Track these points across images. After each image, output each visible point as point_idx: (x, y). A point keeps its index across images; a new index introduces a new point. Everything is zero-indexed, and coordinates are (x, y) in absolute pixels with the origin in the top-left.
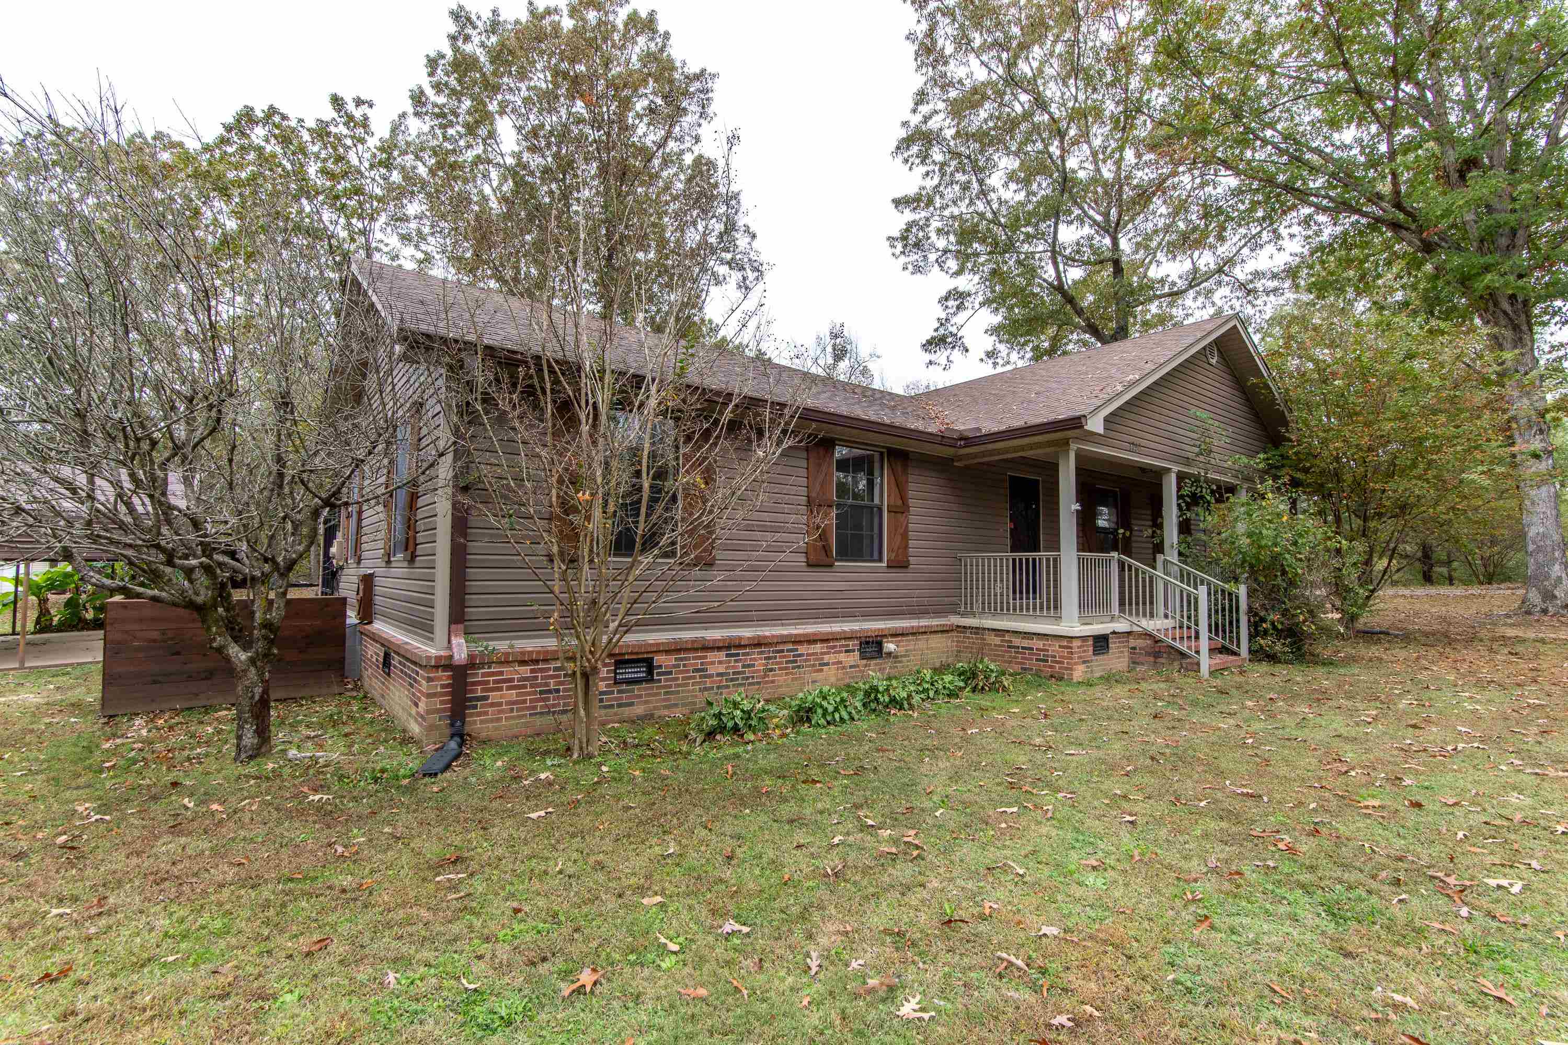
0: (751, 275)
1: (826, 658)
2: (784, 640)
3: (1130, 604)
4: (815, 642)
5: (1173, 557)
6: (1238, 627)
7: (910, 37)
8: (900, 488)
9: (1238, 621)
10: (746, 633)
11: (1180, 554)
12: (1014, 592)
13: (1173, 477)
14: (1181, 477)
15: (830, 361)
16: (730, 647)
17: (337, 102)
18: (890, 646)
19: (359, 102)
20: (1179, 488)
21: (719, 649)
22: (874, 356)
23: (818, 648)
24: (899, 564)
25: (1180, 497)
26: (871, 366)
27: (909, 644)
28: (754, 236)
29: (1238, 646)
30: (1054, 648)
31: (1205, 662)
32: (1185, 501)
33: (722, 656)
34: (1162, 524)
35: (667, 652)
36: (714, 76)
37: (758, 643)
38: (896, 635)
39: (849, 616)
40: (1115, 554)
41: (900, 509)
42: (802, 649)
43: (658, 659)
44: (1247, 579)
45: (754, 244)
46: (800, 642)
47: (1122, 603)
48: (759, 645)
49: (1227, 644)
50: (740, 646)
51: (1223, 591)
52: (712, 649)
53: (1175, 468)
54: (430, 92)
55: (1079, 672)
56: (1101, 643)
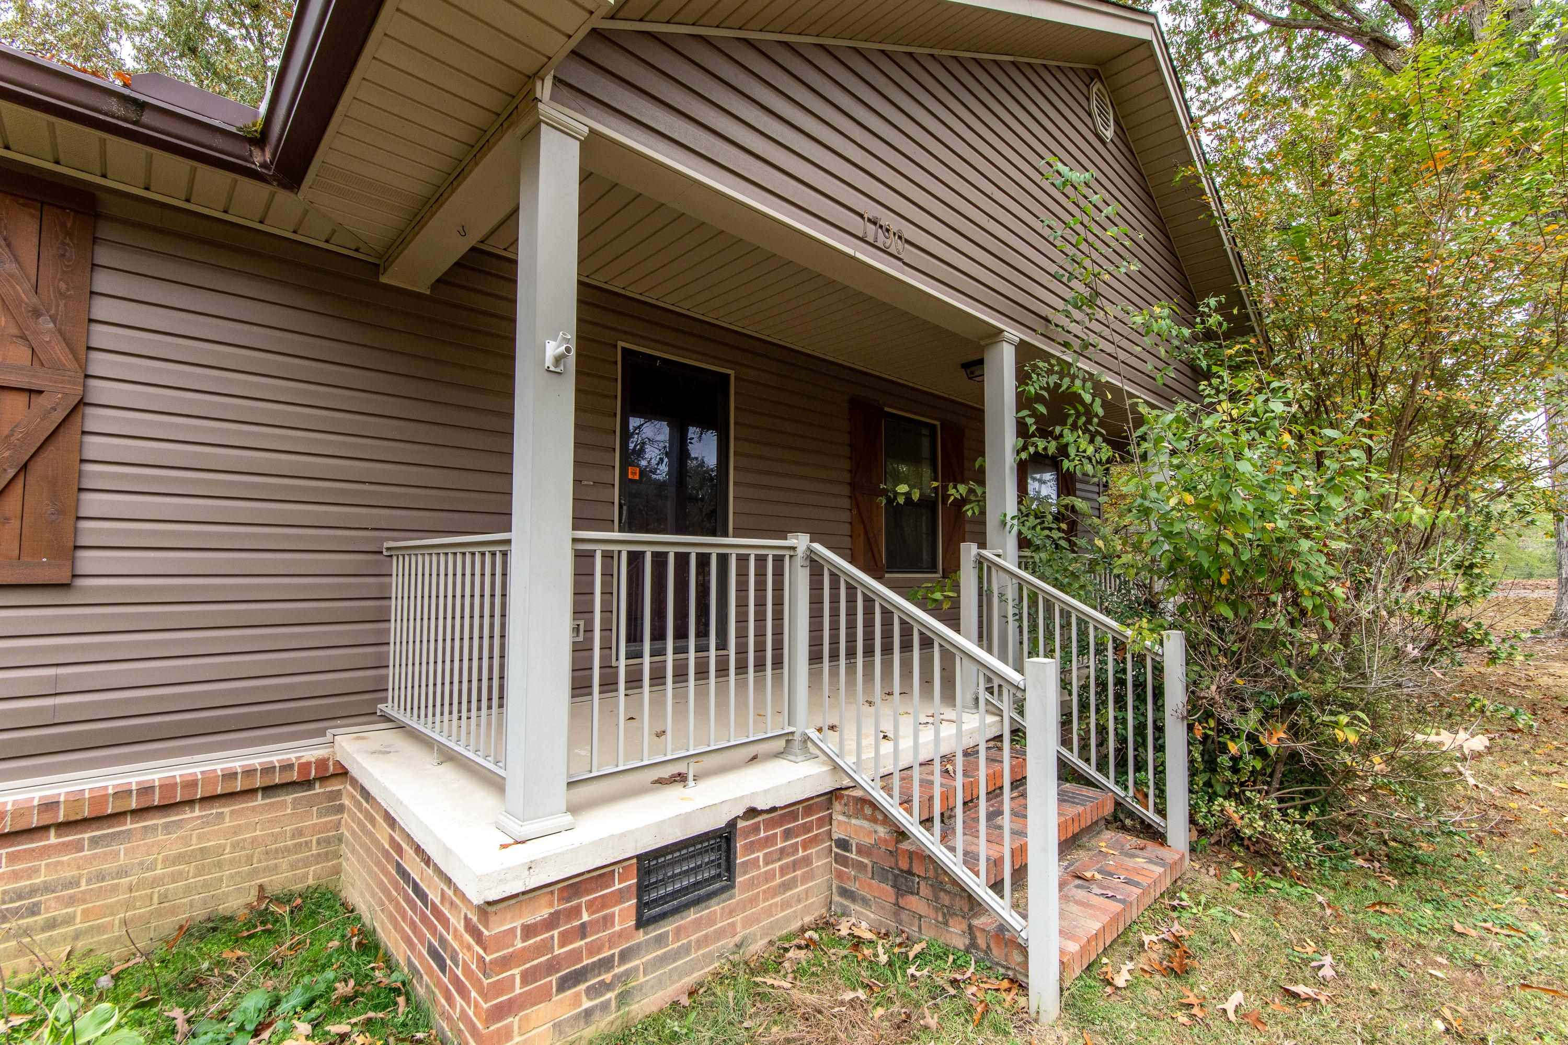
3: (834, 656)
6: (1160, 748)
9: (1159, 729)
11: (1023, 543)
12: (634, 636)
13: (1008, 354)
14: (1026, 354)
20: (1022, 377)
25: (1023, 401)
29: (1161, 812)
32: (1034, 414)
34: (982, 470)
40: (800, 541)
44: (1182, 610)
47: (815, 657)
49: (1128, 796)
51: (1120, 647)
53: (1013, 333)
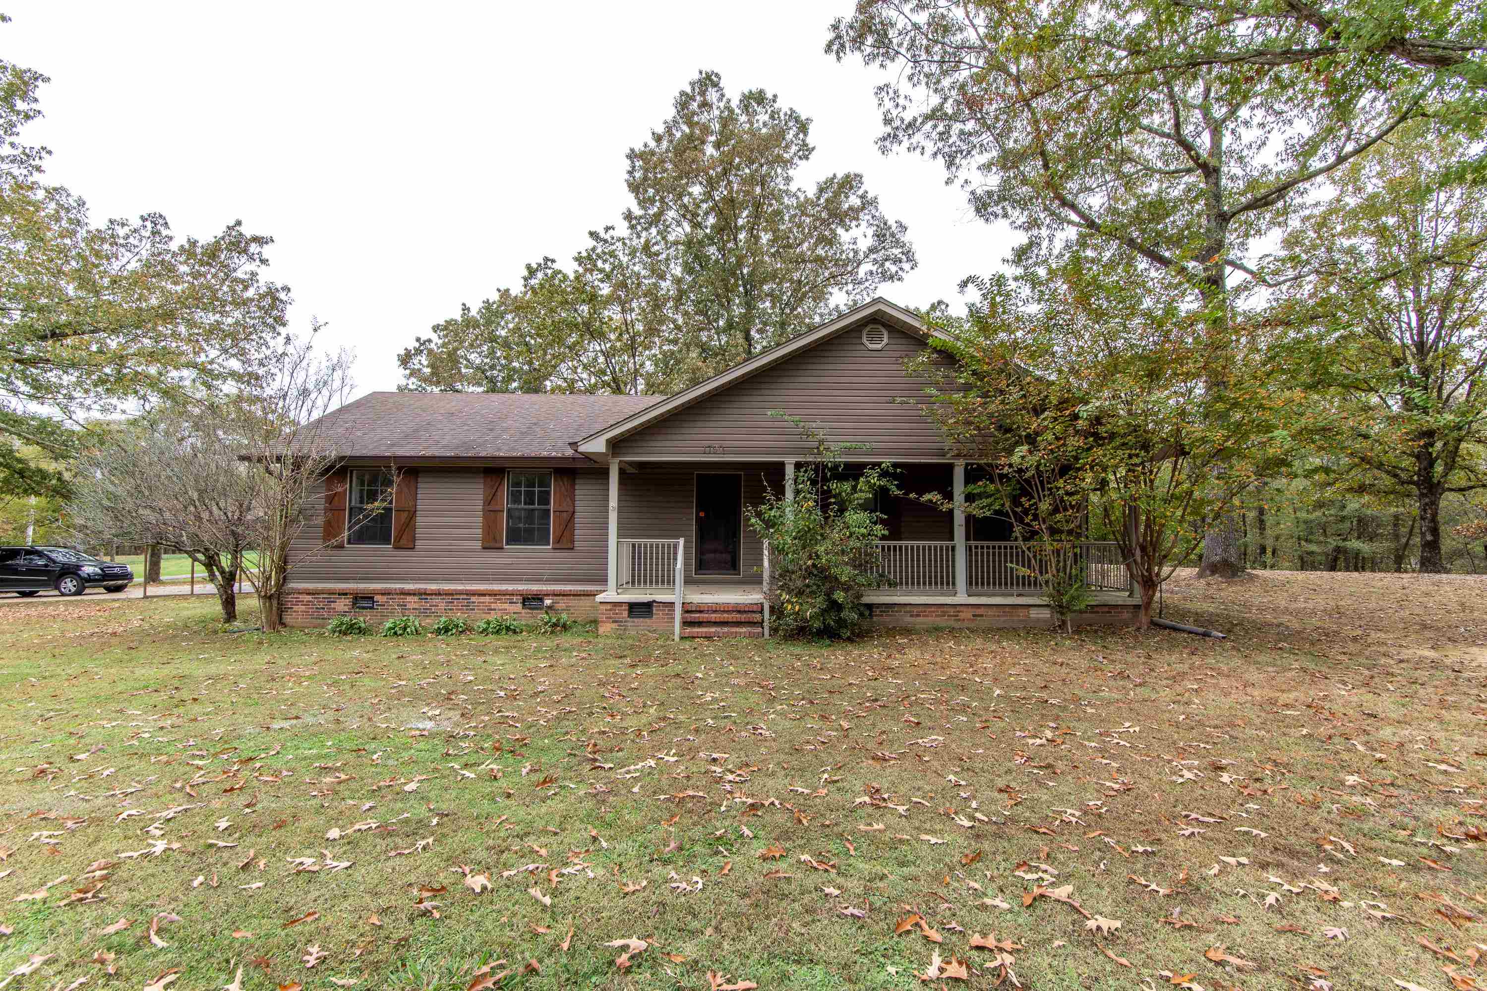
1: (493, 606)
2: (460, 593)
4: (484, 595)
8: (565, 495)
10: (433, 587)
16: (422, 594)
17: (593, 234)
18: (549, 602)
21: (414, 594)
23: (487, 599)
33: (416, 598)
35: (383, 594)
37: (438, 593)
38: (555, 594)
39: (516, 580)
41: (564, 509)
42: (473, 599)
43: (376, 598)
46: (474, 595)
48: (440, 594)
50: (425, 594)
52: (410, 594)
56: (642, 609)
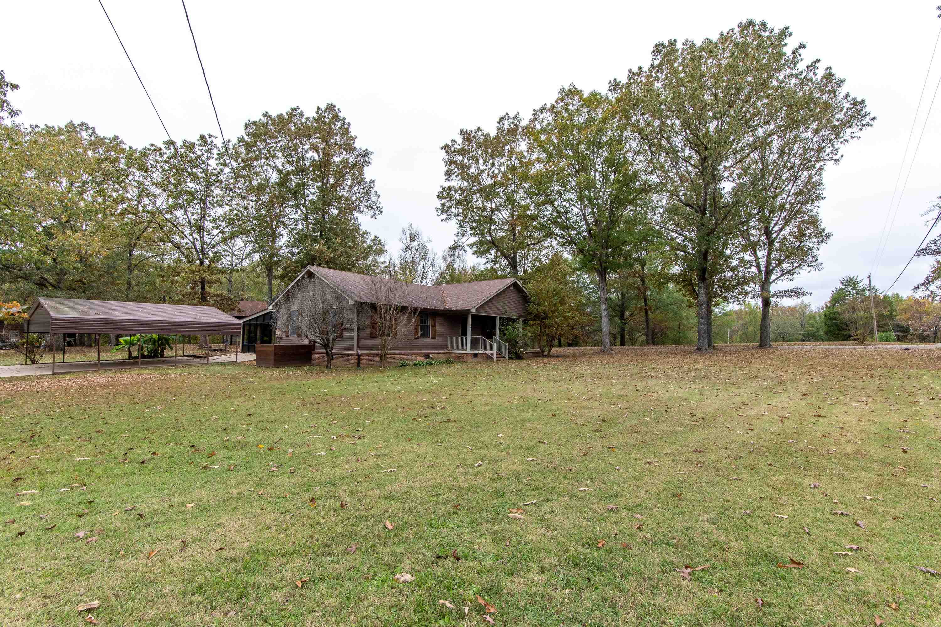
0: (377, 212)
1: (419, 357)
2: (410, 353)
3: (484, 348)
5: (497, 337)
6: (506, 352)
7: (443, 160)
8: (434, 321)
11: (499, 336)
13: (498, 318)
14: (500, 318)
15: (409, 241)
18: (431, 356)
19: (210, 136)
22: (429, 241)
23: (417, 355)
24: (434, 338)
26: (427, 245)
27: (435, 356)
28: (379, 197)
29: (506, 356)
30: (465, 356)
31: (495, 359)
33: (398, 356)
34: (496, 329)
36: (372, 153)
38: (432, 354)
39: (424, 349)
40: (481, 337)
41: (434, 326)
42: (414, 355)
45: (379, 200)
47: (482, 347)
48: (405, 354)
49: (504, 356)
50: (401, 354)
51: (504, 345)
52: (396, 354)
53: (499, 316)
54: (246, 138)
55: (470, 361)
56: (476, 355)
